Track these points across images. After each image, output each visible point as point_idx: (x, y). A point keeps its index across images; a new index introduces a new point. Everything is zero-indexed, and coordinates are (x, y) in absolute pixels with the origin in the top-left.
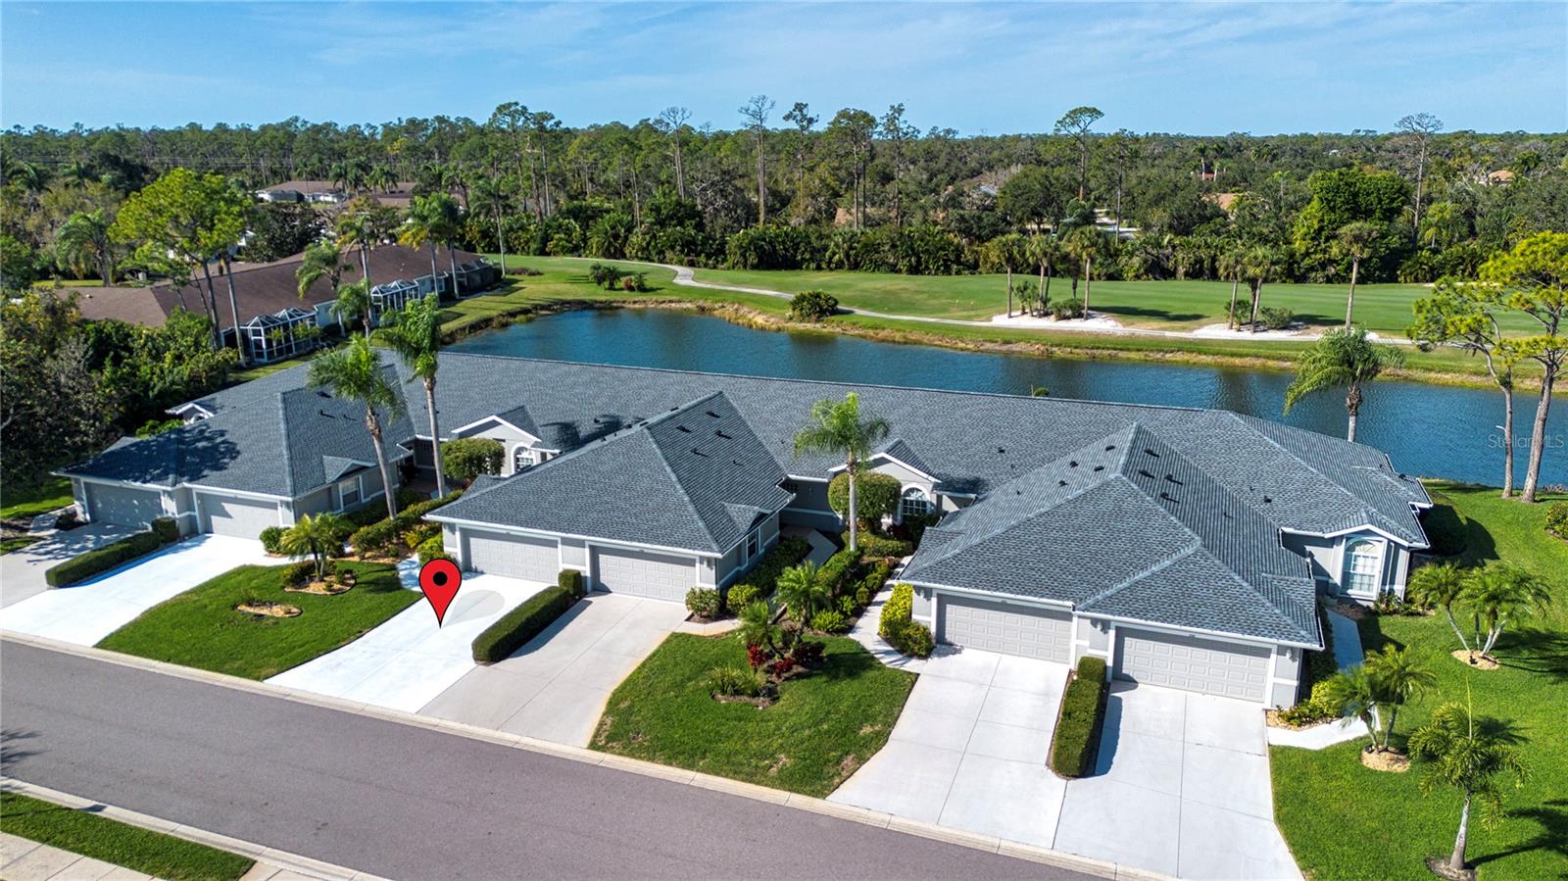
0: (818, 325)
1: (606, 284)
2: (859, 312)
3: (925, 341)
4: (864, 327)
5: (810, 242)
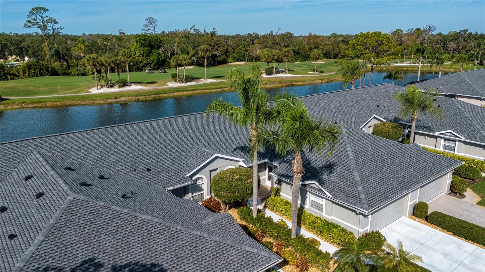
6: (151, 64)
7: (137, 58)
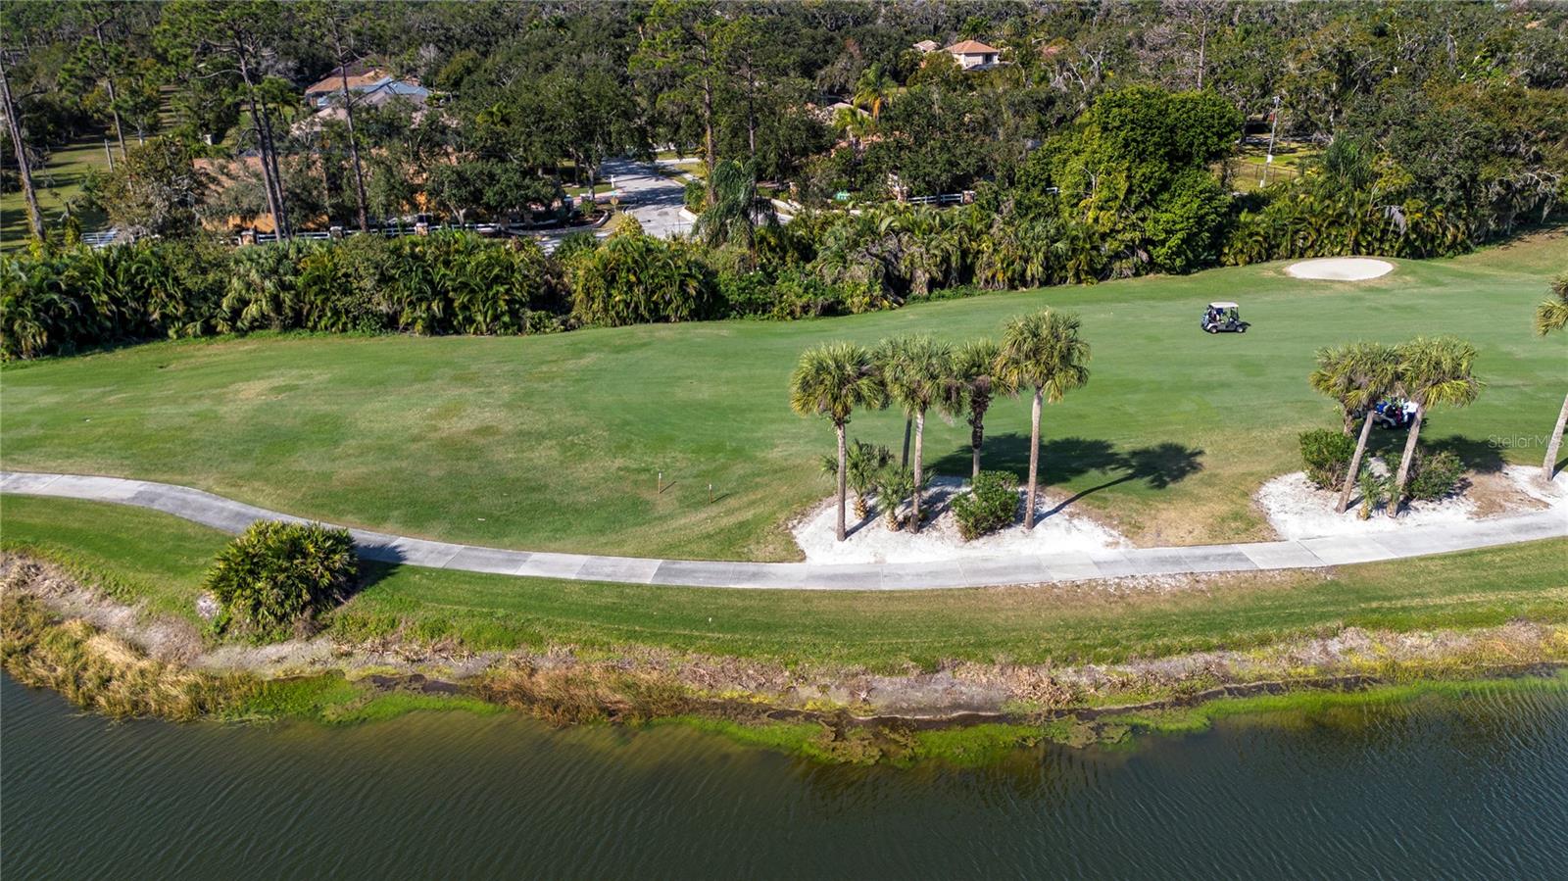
0: (324, 651)
2: (422, 550)
3: (693, 689)
5: (176, 280)
7: (1091, 215)
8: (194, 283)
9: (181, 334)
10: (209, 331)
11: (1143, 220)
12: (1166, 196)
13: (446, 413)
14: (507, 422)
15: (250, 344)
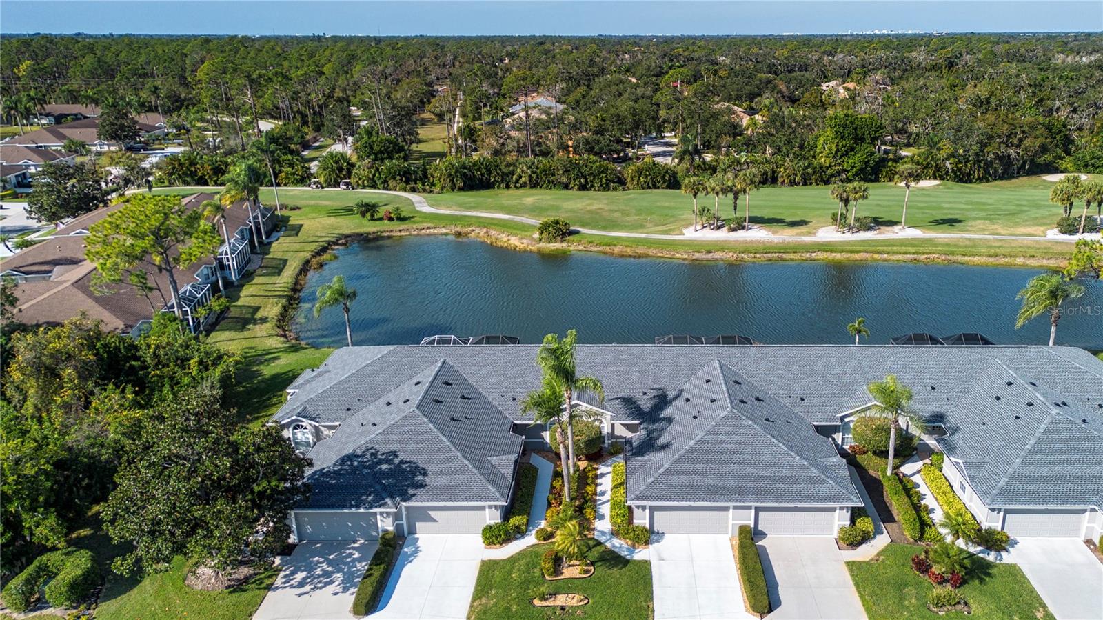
0: (564, 245)
1: (368, 215)
2: (585, 231)
4: (600, 244)
5: (500, 169)
6: (848, 171)
7: (823, 160)
8: (505, 170)
9: (499, 188)
10: (508, 187)
11: (843, 162)
12: (853, 153)
13: (589, 205)
14: (607, 208)
15: (521, 192)
